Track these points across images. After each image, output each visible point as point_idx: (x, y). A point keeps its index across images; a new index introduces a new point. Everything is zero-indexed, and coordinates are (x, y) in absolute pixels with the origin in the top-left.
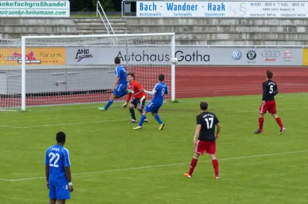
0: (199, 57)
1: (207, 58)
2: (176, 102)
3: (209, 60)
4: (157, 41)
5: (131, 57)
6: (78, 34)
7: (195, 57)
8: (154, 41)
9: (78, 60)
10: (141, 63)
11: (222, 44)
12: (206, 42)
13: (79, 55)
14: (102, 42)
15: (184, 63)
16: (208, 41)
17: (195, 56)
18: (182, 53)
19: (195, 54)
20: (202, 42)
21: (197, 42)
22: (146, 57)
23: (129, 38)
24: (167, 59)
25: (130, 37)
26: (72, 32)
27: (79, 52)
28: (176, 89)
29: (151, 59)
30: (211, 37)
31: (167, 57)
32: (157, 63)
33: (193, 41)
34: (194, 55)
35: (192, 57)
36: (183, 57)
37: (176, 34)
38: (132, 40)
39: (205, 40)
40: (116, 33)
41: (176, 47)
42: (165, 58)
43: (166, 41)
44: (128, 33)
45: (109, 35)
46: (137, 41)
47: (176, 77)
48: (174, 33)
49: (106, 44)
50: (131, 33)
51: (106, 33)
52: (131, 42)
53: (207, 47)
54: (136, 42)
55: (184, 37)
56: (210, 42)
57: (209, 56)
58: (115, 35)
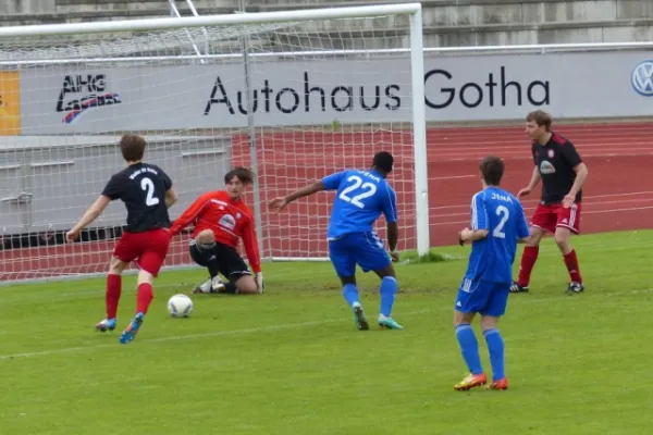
0: (511, 91)
1: (538, 94)
2: (433, 258)
3: (547, 100)
4: (356, 35)
5: (261, 98)
6: (61, 19)
7: (497, 90)
8: (345, 35)
9: (65, 113)
10: (300, 118)
11: (594, 40)
12: (534, 35)
13: (69, 98)
14: (156, 45)
15: (456, 113)
16: (542, 29)
17: (498, 85)
18: (449, 76)
19: (497, 79)
20: (523, 35)
21: (503, 36)
22: (315, 97)
23: (255, 30)
24: (395, 102)
25: (258, 23)
26: (41, 12)
27: (68, 86)
28: (431, 213)
29: (334, 105)
30: (550, 17)
31: (392, 94)
32: (357, 116)
33: (485, 33)
34: (491, 84)
35: (486, 90)
36: (452, 91)
37: (425, 6)
38: (263, 35)
39: (529, 28)
40: (201, 12)
41: (428, 56)
42: (384, 99)
43: (390, 33)
44: (248, 10)
45: (179, 20)
46: (284, 38)
47: (432, 167)
48: (418, 6)
49: (170, 52)
50: (257, 10)
51: (166, 13)
52: (260, 42)
53: (538, 53)
54: (278, 42)
55: (453, 16)
56: (547, 32)
57: (546, 86)
58: (197, 19)
